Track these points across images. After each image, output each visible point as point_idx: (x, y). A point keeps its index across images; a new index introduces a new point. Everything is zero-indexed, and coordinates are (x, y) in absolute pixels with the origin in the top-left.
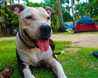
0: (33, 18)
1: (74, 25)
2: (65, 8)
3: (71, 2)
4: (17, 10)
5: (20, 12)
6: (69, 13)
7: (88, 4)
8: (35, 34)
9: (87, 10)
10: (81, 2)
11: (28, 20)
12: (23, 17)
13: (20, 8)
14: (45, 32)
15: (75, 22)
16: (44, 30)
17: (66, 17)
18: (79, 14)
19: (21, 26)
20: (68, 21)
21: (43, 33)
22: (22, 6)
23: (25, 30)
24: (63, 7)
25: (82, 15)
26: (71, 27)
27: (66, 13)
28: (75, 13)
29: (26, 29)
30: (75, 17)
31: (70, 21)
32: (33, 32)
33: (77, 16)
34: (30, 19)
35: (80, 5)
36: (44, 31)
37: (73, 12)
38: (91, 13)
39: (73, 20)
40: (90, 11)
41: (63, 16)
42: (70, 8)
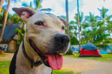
0: (45, 24)
1: (80, 49)
2: (73, 33)
3: (79, 29)
4: (25, 14)
5: (28, 17)
6: (76, 38)
7: (92, 31)
8: (45, 45)
9: (91, 36)
10: (86, 30)
11: (38, 26)
12: (31, 22)
13: (29, 13)
14: (62, 44)
15: (81, 45)
16: (60, 40)
17: (74, 41)
18: (84, 39)
19: (27, 34)
20: (75, 44)
21: (59, 44)
22: (31, 11)
23: (31, 39)
24: (72, 32)
25: (87, 40)
26: (77, 49)
27: (74, 37)
28: (81, 38)
29: (32, 37)
30: (81, 41)
31: (77, 44)
32: (42, 42)
33: (83, 41)
34: (40, 25)
35: (86, 32)
36: (60, 42)
37: (79, 37)
38: (94, 40)
39: (79, 44)
40: (94, 37)
41: (71, 40)
42: (77, 33)
